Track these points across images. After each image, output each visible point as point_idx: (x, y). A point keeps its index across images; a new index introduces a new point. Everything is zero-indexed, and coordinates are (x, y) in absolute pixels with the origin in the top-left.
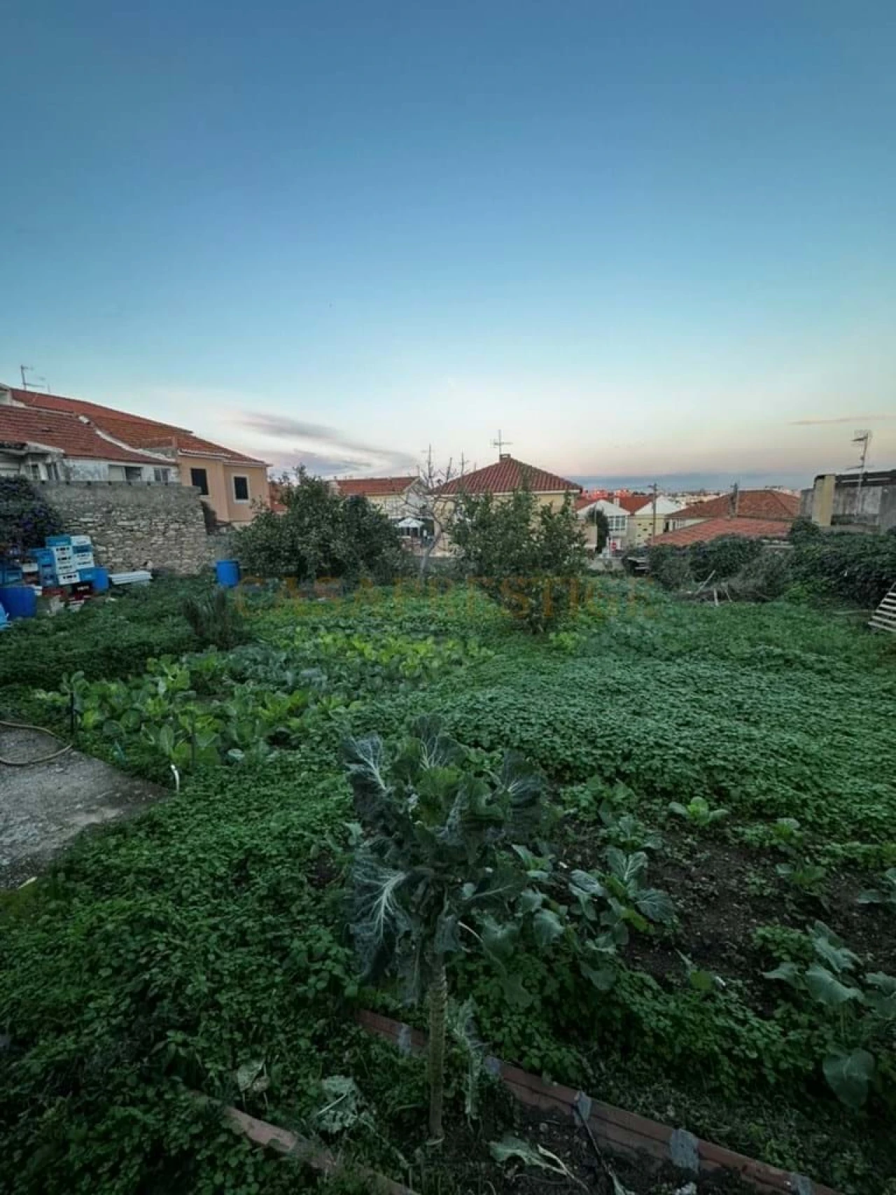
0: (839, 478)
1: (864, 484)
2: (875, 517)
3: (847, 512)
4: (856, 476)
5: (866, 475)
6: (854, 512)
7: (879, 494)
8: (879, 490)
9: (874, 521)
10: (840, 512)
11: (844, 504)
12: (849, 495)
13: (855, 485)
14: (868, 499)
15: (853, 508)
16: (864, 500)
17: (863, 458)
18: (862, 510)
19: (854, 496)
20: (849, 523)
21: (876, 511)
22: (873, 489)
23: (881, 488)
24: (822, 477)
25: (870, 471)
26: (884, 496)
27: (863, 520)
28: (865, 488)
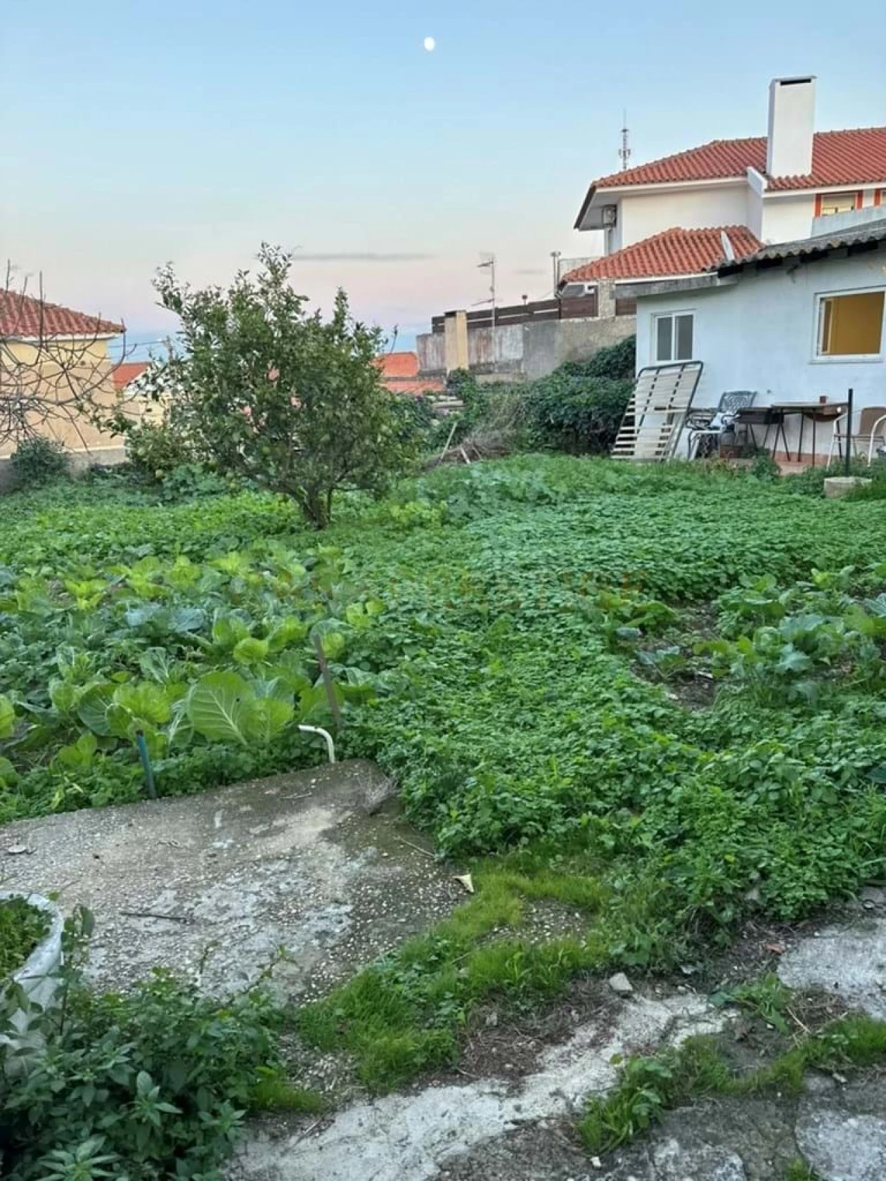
0: (470, 316)
1: (499, 323)
2: (518, 362)
3: (482, 361)
4: (486, 314)
5: (499, 311)
6: (492, 359)
7: (519, 335)
8: (517, 329)
9: (519, 367)
10: (475, 361)
11: (478, 351)
12: (481, 337)
13: (488, 324)
14: (507, 341)
15: (489, 355)
16: (501, 343)
17: (492, 290)
18: (501, 355)
19: (489, 339)
20: (490, 372)
21: (519, 356)
22: (509, 328)
23: (519, 326)
24: (452, 314)
25: (501, 305)
26: (526, 337)
27: (505, 367)
28: (501, 329)
